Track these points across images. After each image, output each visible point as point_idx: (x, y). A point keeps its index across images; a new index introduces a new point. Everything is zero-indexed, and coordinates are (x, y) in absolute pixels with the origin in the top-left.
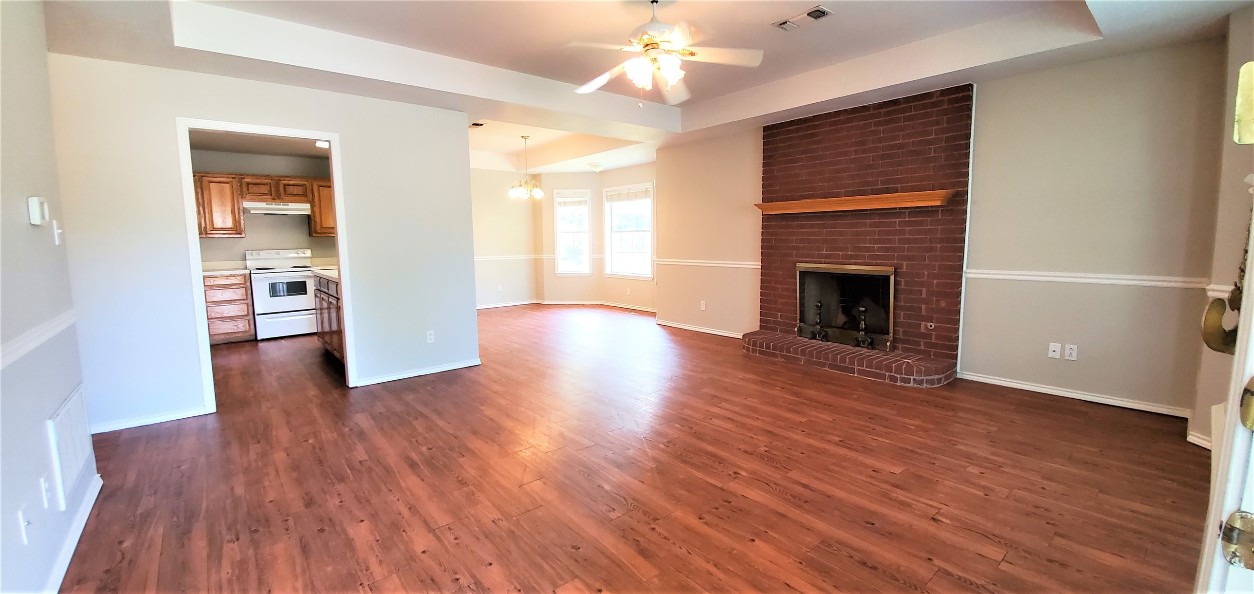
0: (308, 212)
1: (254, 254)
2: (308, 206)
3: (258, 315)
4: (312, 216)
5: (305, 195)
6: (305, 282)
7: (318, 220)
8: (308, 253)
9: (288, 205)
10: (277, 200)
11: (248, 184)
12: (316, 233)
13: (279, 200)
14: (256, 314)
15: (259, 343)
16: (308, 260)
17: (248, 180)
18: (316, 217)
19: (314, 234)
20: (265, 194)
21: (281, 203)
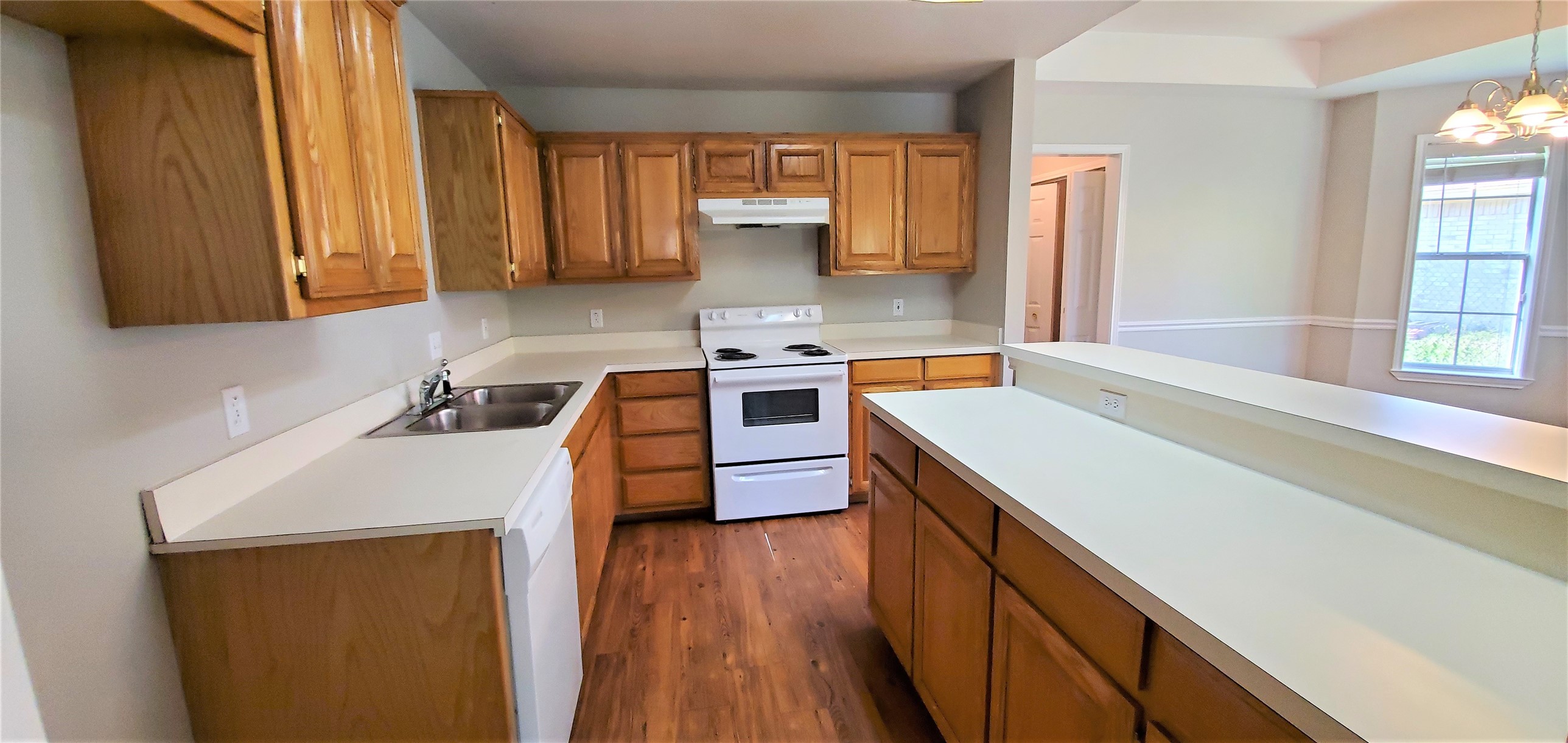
0: (824, 219)
1: (714, 316)
2: (824, 203)
3: (718, 465)
4: (832, 230)
5: (820, 177)
6: (816, 390)
7: (843, 236)
8: (817, 311)
9: (785, 203)
10: (765, 193)
11: (709, 156)
12: (836, 269)
13: (767, 191)
14: (714, 466)
15: (719, 528)
16: (816, 330)
17: (711, 145)
18: (840, 231)
19: (833, 272)
20: (740, 178)
21: (772, 199)
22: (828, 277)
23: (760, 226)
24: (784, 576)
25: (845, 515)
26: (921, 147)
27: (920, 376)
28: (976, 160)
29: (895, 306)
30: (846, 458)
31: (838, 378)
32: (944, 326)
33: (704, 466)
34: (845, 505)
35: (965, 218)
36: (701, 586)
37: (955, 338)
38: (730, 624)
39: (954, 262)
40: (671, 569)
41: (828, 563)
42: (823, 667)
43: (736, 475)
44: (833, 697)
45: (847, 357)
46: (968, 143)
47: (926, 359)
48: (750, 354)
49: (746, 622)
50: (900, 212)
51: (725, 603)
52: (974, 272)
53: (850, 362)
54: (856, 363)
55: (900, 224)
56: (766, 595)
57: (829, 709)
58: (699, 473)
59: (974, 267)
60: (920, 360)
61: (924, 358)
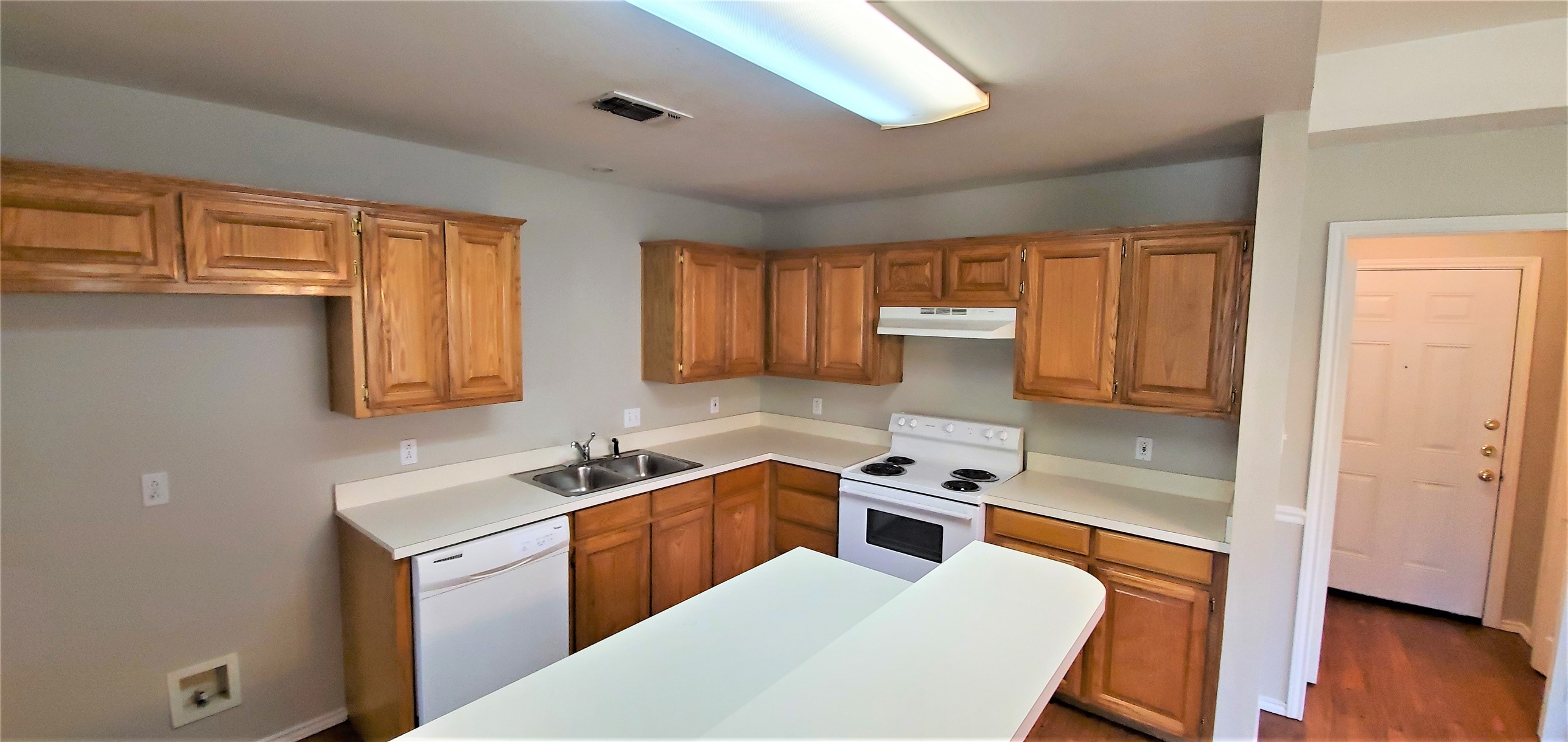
0: (1008, 333)
1: (903, 422)
2: (1009, 315)
4: (1021, 346)
5: (1004, 284)
7: (1029, 354)
8: (1011, 439)
9: (964, 313)
10: (943, 302)
11: (892, 265)
12: (1019, 391)
13: (945, 300)
17: (892, 255)
18: (1025, 347)
20: (920, 287)
21: (951, 308)
26: (1150, 243)
27: (1086, 551)
29: (1139, 448)
45: (980, 500)
46: (1235, 233)
47: (1097, 531)
50: (1112, 328)
53: (990, 507)
54: (997, 510)
55: (1111, 343)
59: (1238, 413)
60: (1087, 530)
61: (1094, 529)
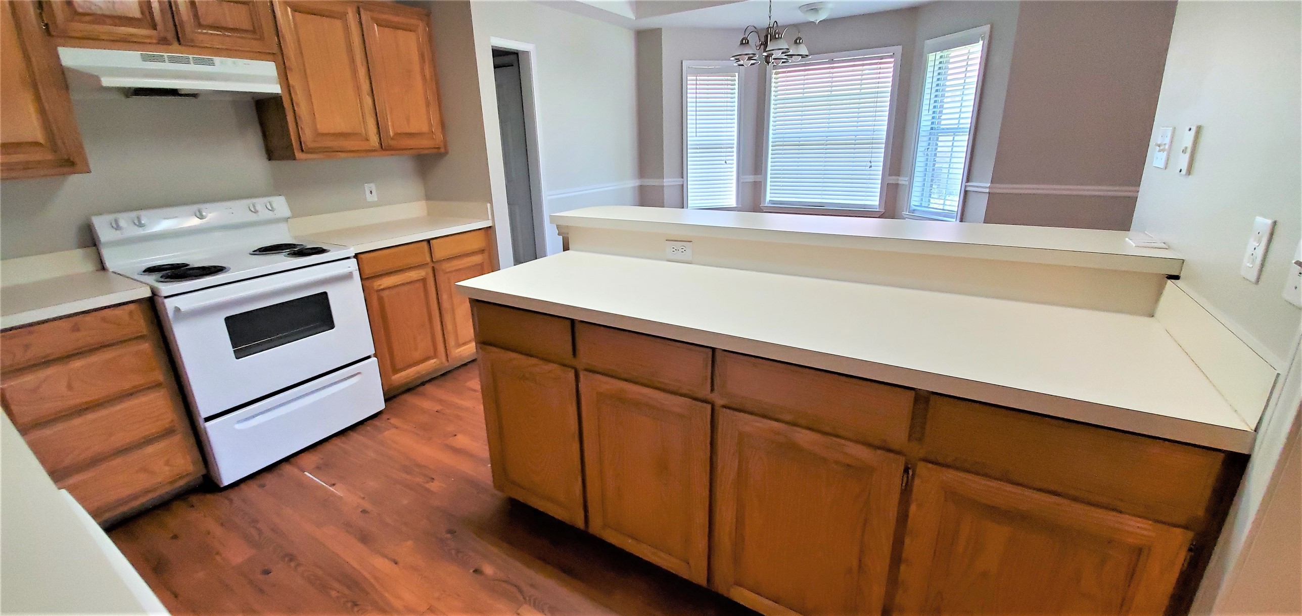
1: (122, 223)
2: (269, 69)
3: (208, 419)
4: (286, 102)
5: (257, 33)
6: (325, 294)
7: (300, 110)
8: (281, 205)
9: (210, 63)
10: (176, 46)
12: (302, 151)
13: (180, 44)
14: (201, 421)
15: (233, 494)
16: (283, 226)
18: (297, 104)
19: (298, 154)
21: (189, 56)
22: (290, 163)
23: (174, 92)
24: (367, 505)
25: (385, 416)
26: (376, 15)
27: (428, 259)
28: (431, 38)
29: (368, 192)
30: (374, 360)
31: (348, 277)
32: (416, 208)
33: (182, 426)
34: (381, 406)
35: (430, 98)
36: (267, 572)
37: (433, 218)
38: (347, 592)
39: (425, 143)
40: (201, 575)
41: (406, 470)
42: (489, 570)
43: (239, 422)
44: (521, 591)
45: (352, 252)
46: (422, 20)
47: (431, 241)
48: (215, 267)
49: (365, 578)
50: (365, 87)
51: (320, 573)
52: (446, 153)
53: (356, 256)
54: (362, 256)
55: (368, 100)
56: (365, 538)
57: (525, 603)
58: (177, 438)
59: (445, 146)
60: (425, 243)
61: (428, 241)
